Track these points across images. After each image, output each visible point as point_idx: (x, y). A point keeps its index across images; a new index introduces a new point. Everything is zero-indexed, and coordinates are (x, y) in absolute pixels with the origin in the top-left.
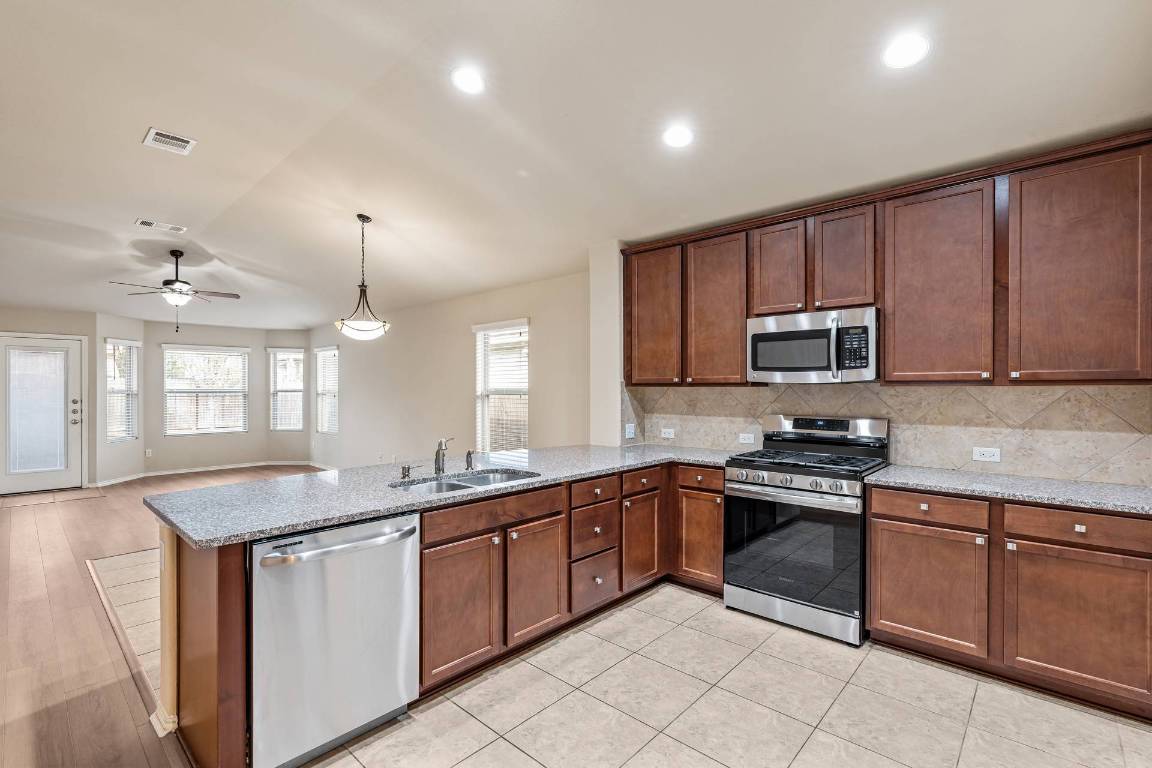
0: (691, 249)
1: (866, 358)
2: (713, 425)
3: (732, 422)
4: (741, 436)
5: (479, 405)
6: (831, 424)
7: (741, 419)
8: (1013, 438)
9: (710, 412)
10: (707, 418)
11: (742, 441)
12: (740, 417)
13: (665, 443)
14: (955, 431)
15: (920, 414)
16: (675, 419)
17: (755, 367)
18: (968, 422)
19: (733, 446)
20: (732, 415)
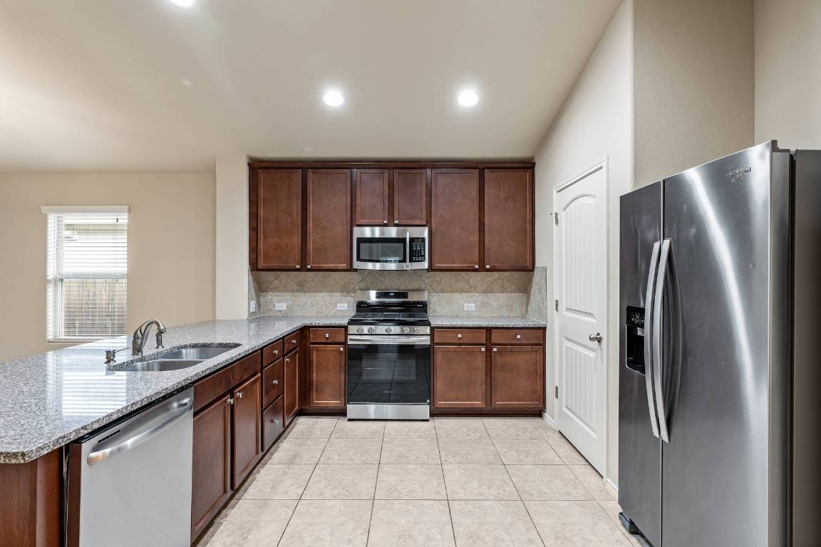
0: (310, 172)
1: (424, 256)
2: (318, 298)
3: (332, 296)
4: (339, 305)
5: (50, 290)
6: (397, 295)
7: (339, 294)
8: (479, 297)
9: (316, 290)
10: (313, 294)
11: (339, 308)
12: (337, 292)
13: (279, 314)
14: (456, 295)
15: (440, 287)
16: (288, 296)
17: (359, 259)
18: (462, 291)
19: (332, 312)
20: (331, 291)
